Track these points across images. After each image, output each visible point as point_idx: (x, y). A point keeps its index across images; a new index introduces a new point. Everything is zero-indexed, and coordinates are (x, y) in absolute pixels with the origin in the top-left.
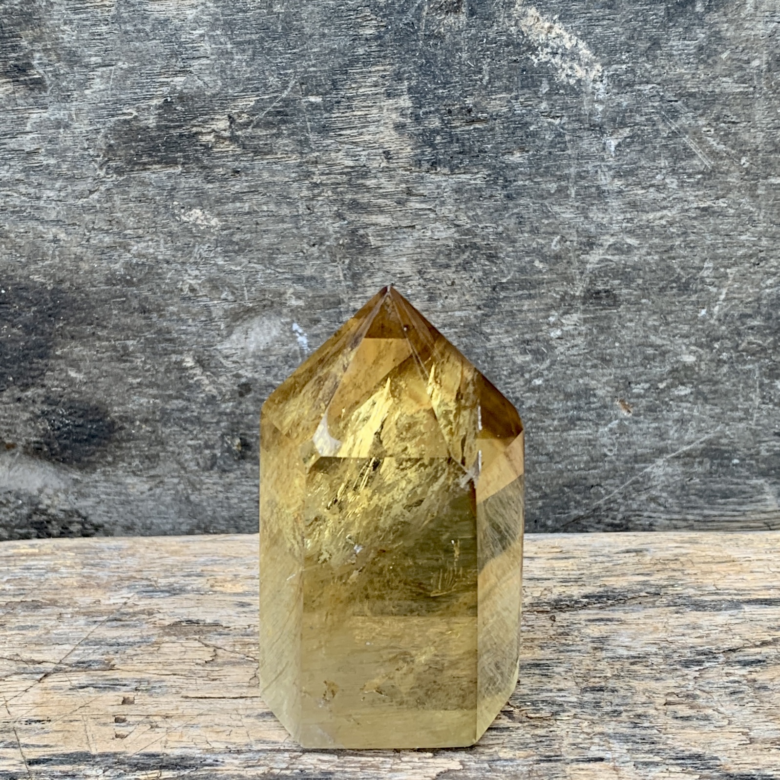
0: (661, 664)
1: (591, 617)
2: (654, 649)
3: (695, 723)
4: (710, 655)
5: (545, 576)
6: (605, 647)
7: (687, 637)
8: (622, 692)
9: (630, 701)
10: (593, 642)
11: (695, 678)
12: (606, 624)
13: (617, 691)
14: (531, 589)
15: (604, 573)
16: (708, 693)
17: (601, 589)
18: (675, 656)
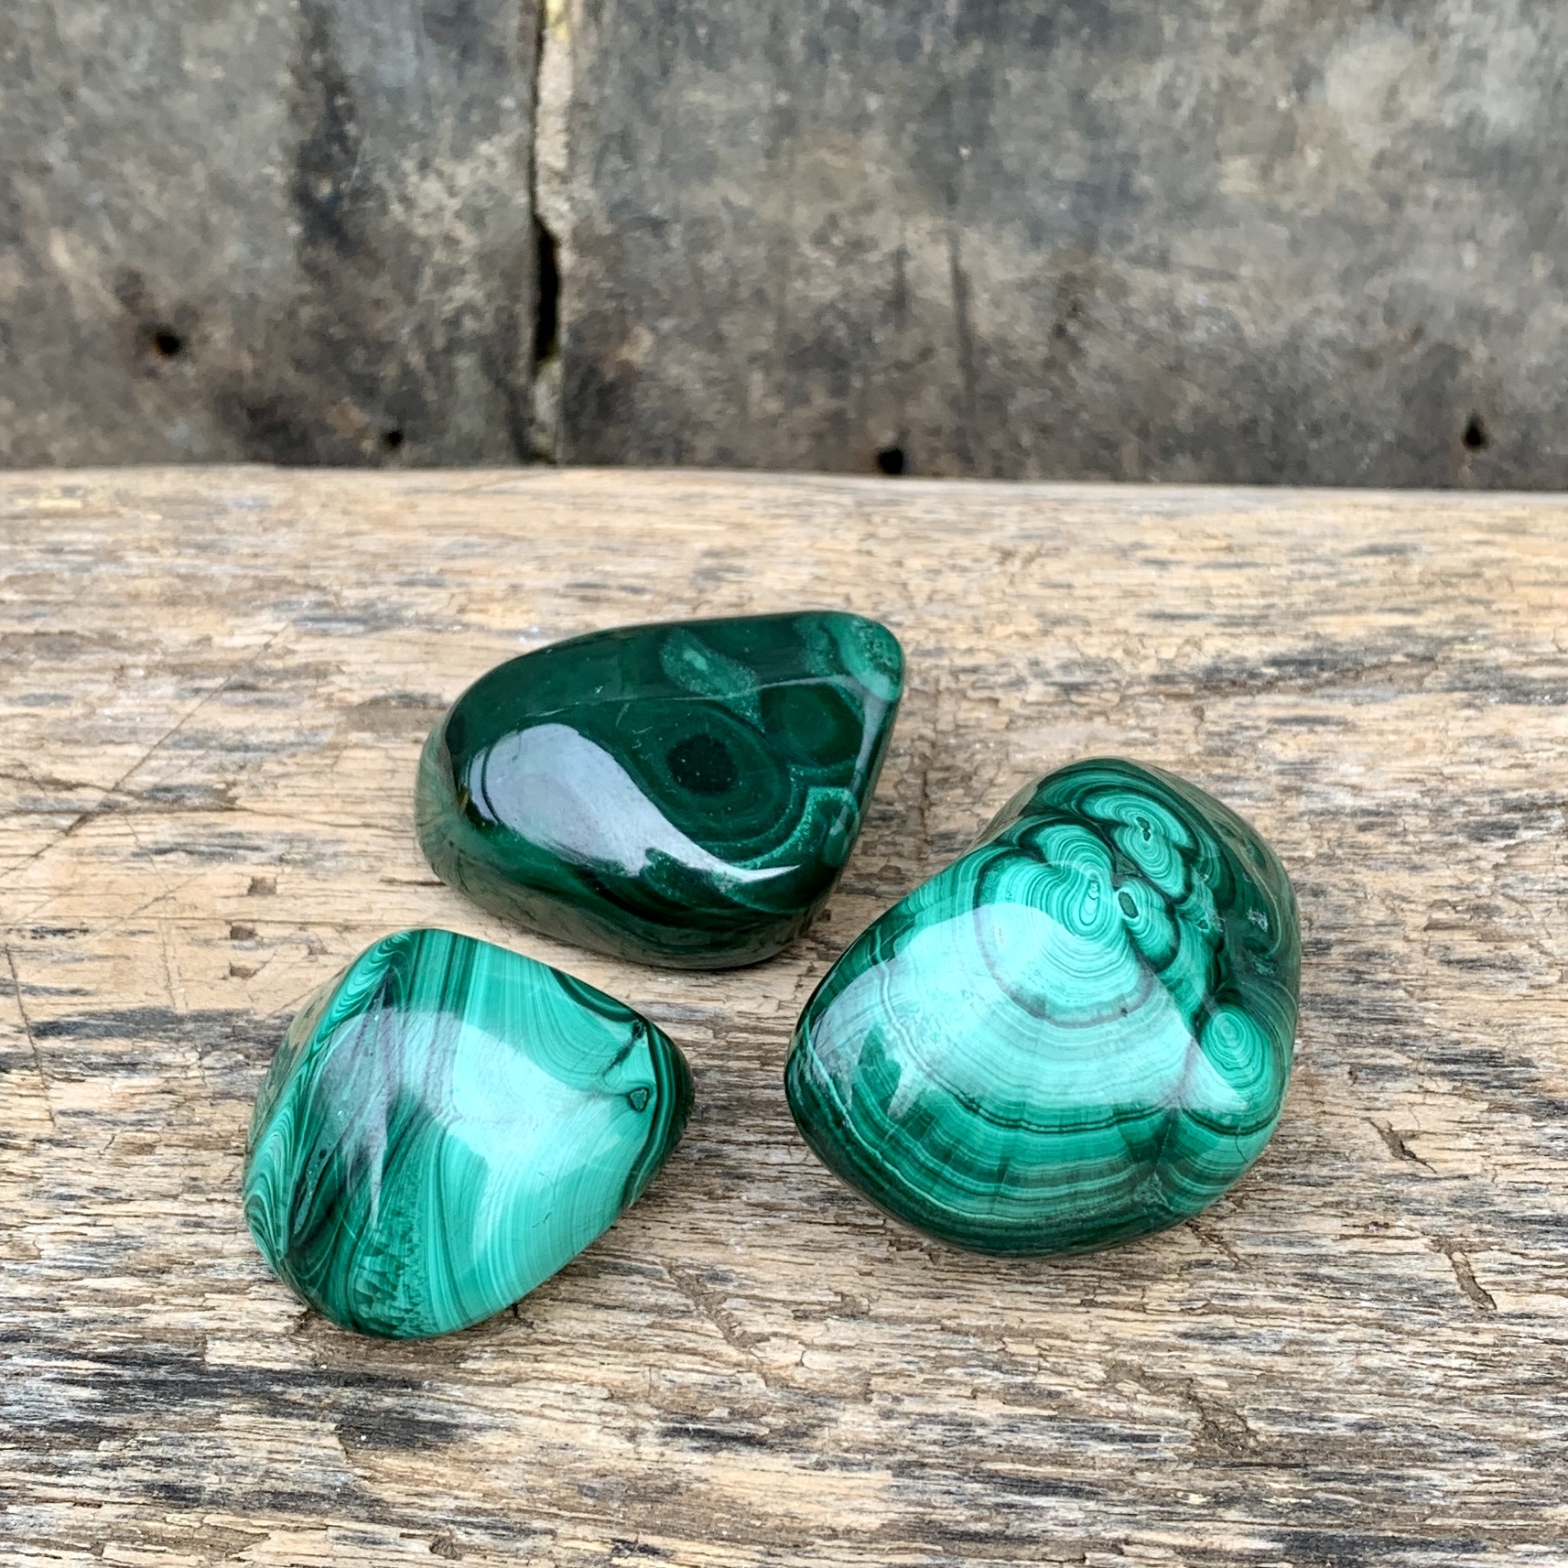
0: (1423, 831)
1: (1281, 713)
2: (1411, 794)
3: (1488, 976)
4: (1532, 811)
5: (1188, 610)
6: (1307, 786)
7: (1485, 768)
8: (1336, 897)
9: (1349, 918)
10: (1282, 773)
11: (1496, 866)
12: (1311, 731)
13: (1323, 893)
14: (1155, 642)
15: (1316, 607)
16: (1523, 903)
17: (1308, 645)
18: (1458, 812)
